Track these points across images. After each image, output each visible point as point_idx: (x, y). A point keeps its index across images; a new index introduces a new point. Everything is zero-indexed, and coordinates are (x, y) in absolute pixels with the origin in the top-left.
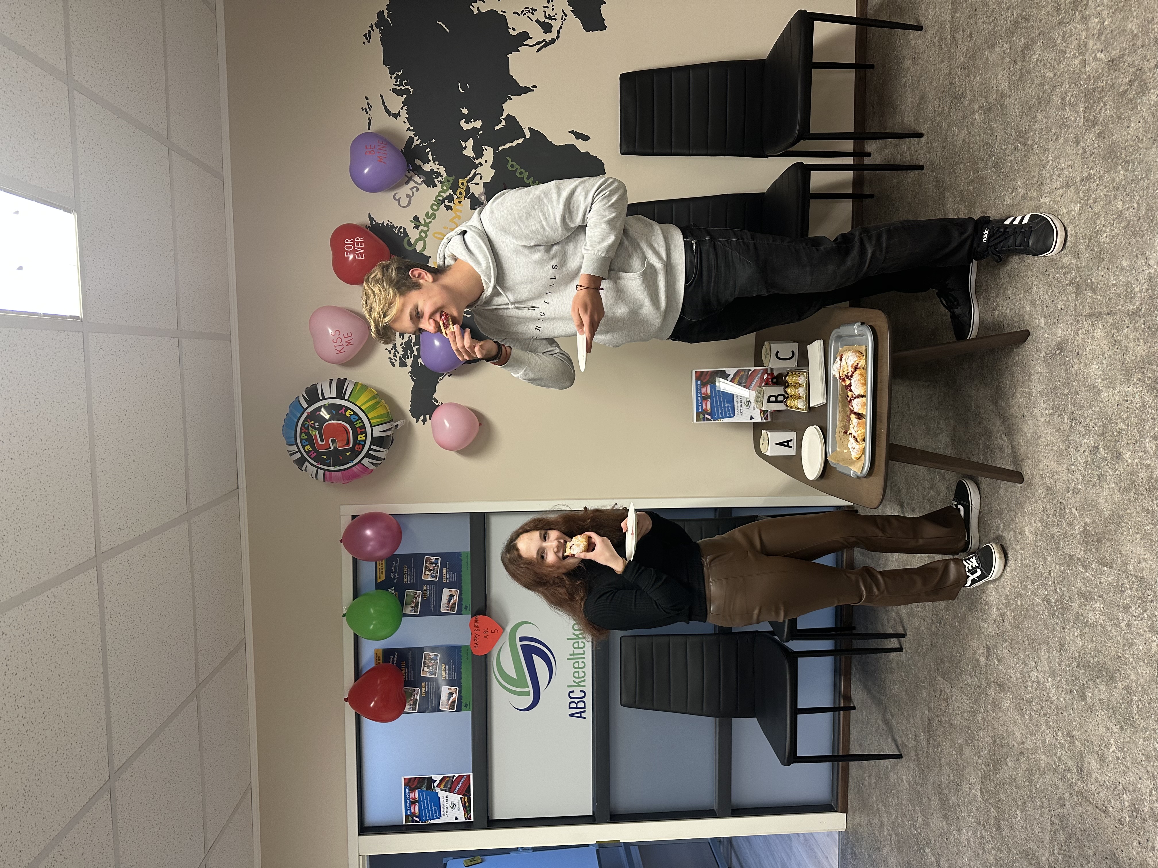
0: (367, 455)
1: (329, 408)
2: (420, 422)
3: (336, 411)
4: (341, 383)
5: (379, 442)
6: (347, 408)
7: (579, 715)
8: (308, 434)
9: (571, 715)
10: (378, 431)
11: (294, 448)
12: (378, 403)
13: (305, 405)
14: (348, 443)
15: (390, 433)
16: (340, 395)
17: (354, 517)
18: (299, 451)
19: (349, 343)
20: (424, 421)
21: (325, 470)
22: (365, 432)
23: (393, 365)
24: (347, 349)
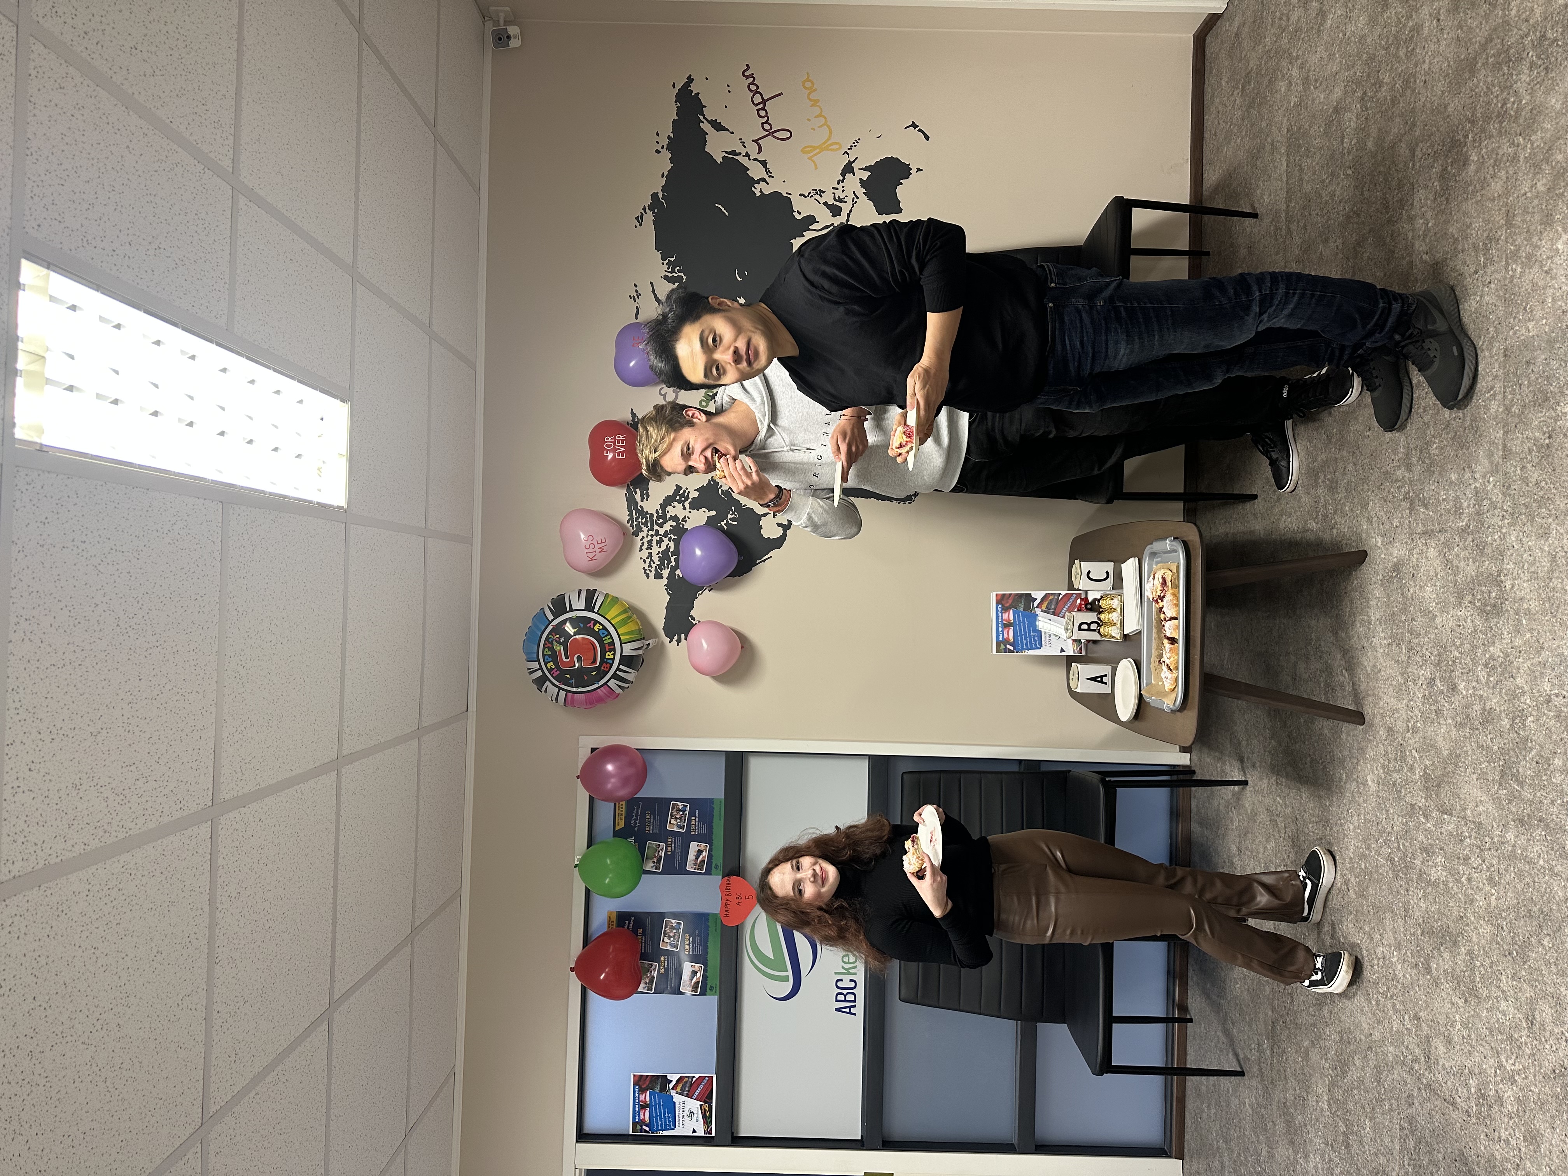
0: (615, 676)
1: (574, 622)
2: (674, 642)
3: (583, 624)
4: (591, 594)
5: (628, 661)
6: (596, 622)
7: (847, 1010)
8: (551, 649)
9: (838, 1010)
10: (628, 650)
11: (536, 665)
12: (629, 617)
13: (551, 617)
14: (594, 661)
15: (640, 652)
16: (589, 607)
17: (593, 750)
18: (541, 668)
19: (602, 550)
20: (679, 641)
21: (567, 691)
22: (614, 650)
23: (648, 576)
24: (599, 556)
